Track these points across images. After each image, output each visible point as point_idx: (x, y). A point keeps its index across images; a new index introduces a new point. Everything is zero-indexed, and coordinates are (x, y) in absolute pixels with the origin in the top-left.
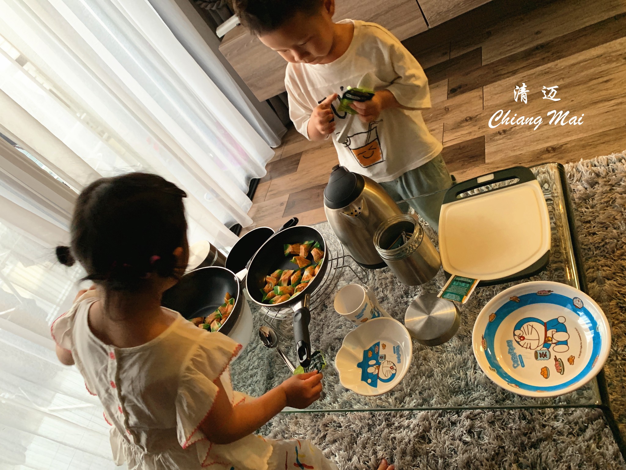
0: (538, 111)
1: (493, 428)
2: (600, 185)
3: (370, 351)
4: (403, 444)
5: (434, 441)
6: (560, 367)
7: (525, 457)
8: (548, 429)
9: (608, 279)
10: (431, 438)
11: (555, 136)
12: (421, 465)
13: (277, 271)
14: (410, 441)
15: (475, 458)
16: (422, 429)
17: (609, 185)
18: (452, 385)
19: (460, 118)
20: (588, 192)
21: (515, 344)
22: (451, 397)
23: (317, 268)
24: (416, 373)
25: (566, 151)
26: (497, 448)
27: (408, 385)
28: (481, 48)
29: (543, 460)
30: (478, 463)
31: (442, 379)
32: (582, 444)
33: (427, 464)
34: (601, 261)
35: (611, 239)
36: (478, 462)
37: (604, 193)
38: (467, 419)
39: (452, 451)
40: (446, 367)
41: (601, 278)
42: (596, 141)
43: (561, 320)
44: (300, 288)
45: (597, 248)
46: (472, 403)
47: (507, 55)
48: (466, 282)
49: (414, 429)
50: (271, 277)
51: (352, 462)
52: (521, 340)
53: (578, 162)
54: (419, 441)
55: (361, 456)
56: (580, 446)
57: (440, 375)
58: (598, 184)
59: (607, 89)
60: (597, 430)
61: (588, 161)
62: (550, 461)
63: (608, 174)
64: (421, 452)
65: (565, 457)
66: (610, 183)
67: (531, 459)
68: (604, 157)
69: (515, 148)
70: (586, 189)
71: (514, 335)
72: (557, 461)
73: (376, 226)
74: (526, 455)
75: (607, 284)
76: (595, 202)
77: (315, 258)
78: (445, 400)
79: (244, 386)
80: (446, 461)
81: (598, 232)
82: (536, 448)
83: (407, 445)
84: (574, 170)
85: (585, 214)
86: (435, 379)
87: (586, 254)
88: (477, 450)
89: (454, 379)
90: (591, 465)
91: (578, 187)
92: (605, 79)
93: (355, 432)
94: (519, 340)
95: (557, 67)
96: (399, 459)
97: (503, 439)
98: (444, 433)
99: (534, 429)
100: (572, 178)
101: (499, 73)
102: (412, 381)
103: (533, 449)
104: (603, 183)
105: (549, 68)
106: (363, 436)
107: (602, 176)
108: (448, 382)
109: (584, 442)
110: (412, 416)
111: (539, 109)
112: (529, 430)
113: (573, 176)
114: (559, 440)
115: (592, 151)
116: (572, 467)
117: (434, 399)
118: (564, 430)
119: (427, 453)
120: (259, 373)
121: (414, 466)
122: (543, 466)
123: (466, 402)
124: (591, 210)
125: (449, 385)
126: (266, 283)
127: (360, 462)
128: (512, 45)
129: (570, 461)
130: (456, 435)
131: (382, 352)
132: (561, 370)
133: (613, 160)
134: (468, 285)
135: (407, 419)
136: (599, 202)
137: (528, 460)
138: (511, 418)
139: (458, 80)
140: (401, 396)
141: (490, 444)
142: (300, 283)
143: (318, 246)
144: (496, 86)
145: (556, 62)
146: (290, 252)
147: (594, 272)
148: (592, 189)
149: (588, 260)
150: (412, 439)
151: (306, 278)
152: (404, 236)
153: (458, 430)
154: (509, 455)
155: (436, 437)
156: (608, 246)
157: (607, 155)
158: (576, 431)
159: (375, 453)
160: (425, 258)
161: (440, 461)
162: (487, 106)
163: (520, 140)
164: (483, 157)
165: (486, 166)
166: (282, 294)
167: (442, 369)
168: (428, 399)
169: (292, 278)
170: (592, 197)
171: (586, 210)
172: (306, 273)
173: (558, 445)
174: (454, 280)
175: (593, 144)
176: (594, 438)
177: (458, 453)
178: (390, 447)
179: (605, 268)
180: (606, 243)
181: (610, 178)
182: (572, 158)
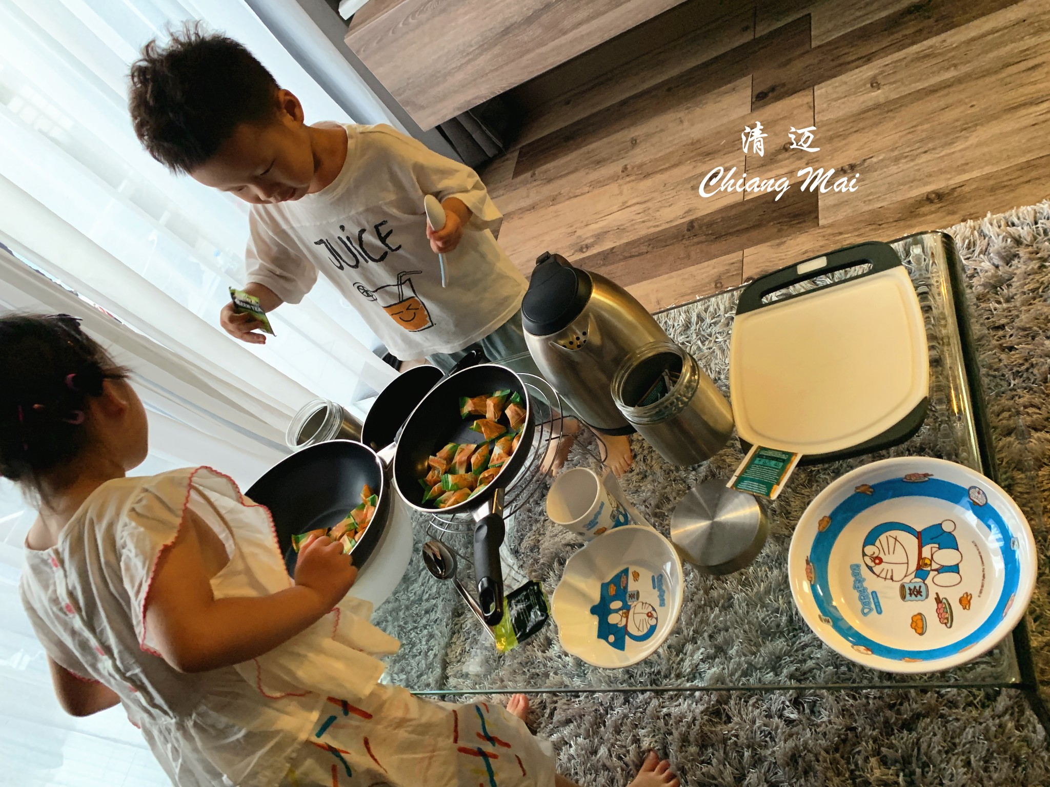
0: (912, 127)
1: (837, 697)
2: (1022, 260)
3: (612, 585)
4: (683, 726)
5: (736, 719)
6: (946, 615)
7: (891, 746)
8: (931, 697)
9: (1036, 430)
10: (730, 713)
11: (941, 172)
12: (714, 761)
13: (448, 447)
14: (694, 719)
15: (805, 748)
16: (715, 699)
17: (1040, 258)
18: (766, 622)
19: (774, 146)
20: (1000, 273)
21: (865, 571)
22: (764, 643)
23: (515, 441)
24: (703, 602)
25: (962, 199)
26: (843, 731)
27: (689, 623)
28: (809, 14)
29: (922, 751)
30: (811, 757)
31: (748, 612)
32: (990, 722)
33: (725, 759)
34: (1023, 397)
35: (1041, 357)
36: (812, 755)
37: (1029, 275)
38: (790, 679)
39: (766, 737)
40: (755, 590)
41: (1023, 428)
42: (1015, 179)
43: (947, 527)
44: (487, 478)
45: (1017, 374)
46: (800, 652)
47: (855, 27)
48: (776, 459)
49: (701, 700)
50: (436, 458)
51: (598, 756)
52: (876, 564)
53: (983, 218)
54: (711, 720)
55: (613, 745)
56: (987, 725)
57: (744, 604)
58: (1019, 257)
59: (1034, 83)
60: (1017, 697)
61: (1001, 215)
62: (935, 752)
63: (1035, 238)
64: (714, 740)
65: (961, 745)
66: (1039, 255)
67: (901, 748)
68: (1029, 208)
69: (871, 198)
70: (997, 267)
71: (864, 555)
72: (947, 752)
73: (618, 361)
74: (894, 741)
75: (1034, 439)
76: (1013, 290)
77: (512, 422)
78: (754, 649)
79: (416, 628)
80: (756, 754)
81: (1018, 345)
82: (910, 730)
83: (689, 727)
84: (976, 233)
85: (995, 313)
86: (736, 613)
87: (996, 386)
88: (809, 735)
89: (768, 611)
90: (1005, 759)
91: (983, 264)
92: (1031, 63)
93: (602, 705)
94: (872, 564)
95: (945, 44)
96: (676, 751)
97: (853, 714)
98: (753, 705)
99: (906, 697)
100: (972, 249)
101: (841, 61)
102: (696, 616)
103: (905, 732)
104: (1028, 255)
105: (931, 47)
106: (616, 712)
107: (1025, 242)
108: (757, 618)
109: (993, 719)
110: (697, 675)
111: (914, 123)
112: (897, 700)
113: (975, 245)
114: (950, 716)
115: (1007, 198)
116: (972, 762)
117: (735, 648)
118: (959, 698)
119: (725, 740)
120: (440, 607)
121: (702, 762)
122: (923, 760)
123: (790, 651)
124: (1005, 305)
125: (760, 623)
126: (430, 468)
127: (611, 756)
128: (865, 7)
129: (969, 752)
130: (774, 709)
131: (632, 586)
132: (947, 619)
133: (1045, 214)
134: (781, 464)
135: (688, 681)
136: (1021, 290)
137: (897, 751)
138: (866, 678)
139: (769, 76)
140: (678, 644)
141: (830, 722)
142: (487, 468)
143: (518, 400)
144: (837, 84)
145: (943, 36)
146: (469, 412)
147: (1010, 416)
148: (1007, 268)
149: (1001, 396)
150: (699, 717)
151: (497, 459)
152: (666, 378)
153: (776, 699)
154: (864, 744)
155: (739, 713)
156: (1035, 371)
157: (1035, 205)
158: (980, 700)
159: (636, 740)
160: (705, 418)
161: (746, 754)
162: (822, 121)
163: (879, 182)
164: (814, 215)
165: (820, 231)
166: (457, 488)
167: (747, 594)
168: (725, 647)
169: (473, 460)
170: (1007, 281)
171: (997, 305)
172: (498, 450)
173: (948, 725)
174: (757, 455)
175: (1011, 185)
176: (1010, 712)
177: (777, 740)
178: (662, 731)
179: (1030, 410)
180: (1032, 365)
181: (1040, 245)
182: (972, 211)
